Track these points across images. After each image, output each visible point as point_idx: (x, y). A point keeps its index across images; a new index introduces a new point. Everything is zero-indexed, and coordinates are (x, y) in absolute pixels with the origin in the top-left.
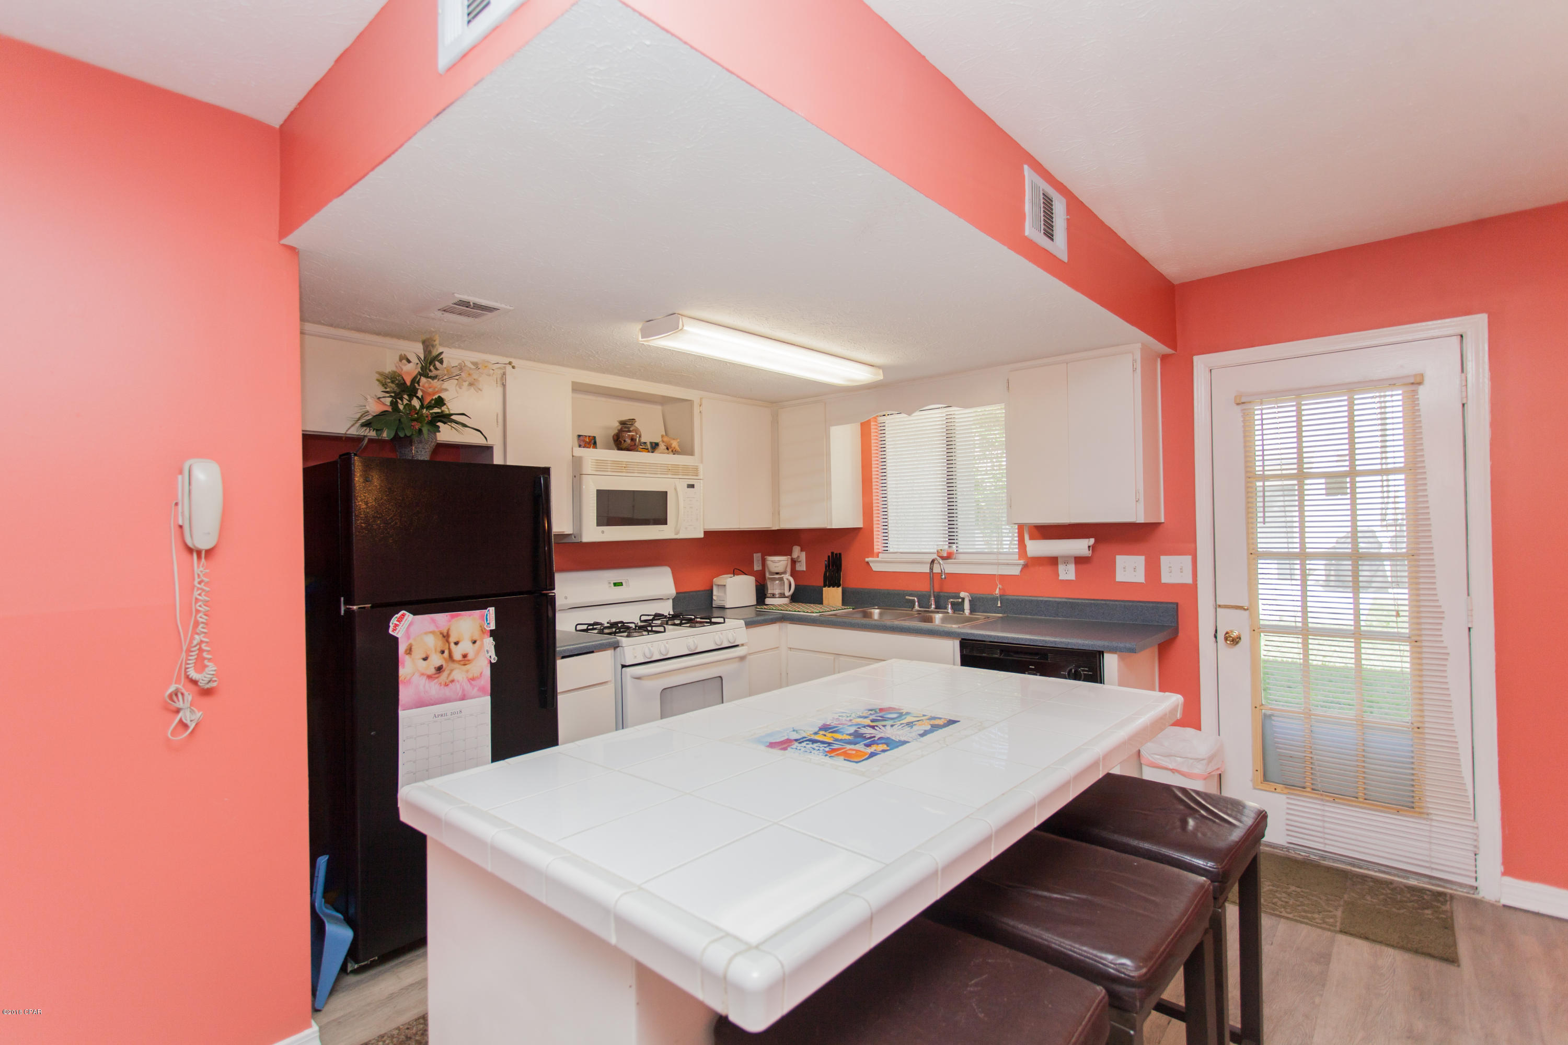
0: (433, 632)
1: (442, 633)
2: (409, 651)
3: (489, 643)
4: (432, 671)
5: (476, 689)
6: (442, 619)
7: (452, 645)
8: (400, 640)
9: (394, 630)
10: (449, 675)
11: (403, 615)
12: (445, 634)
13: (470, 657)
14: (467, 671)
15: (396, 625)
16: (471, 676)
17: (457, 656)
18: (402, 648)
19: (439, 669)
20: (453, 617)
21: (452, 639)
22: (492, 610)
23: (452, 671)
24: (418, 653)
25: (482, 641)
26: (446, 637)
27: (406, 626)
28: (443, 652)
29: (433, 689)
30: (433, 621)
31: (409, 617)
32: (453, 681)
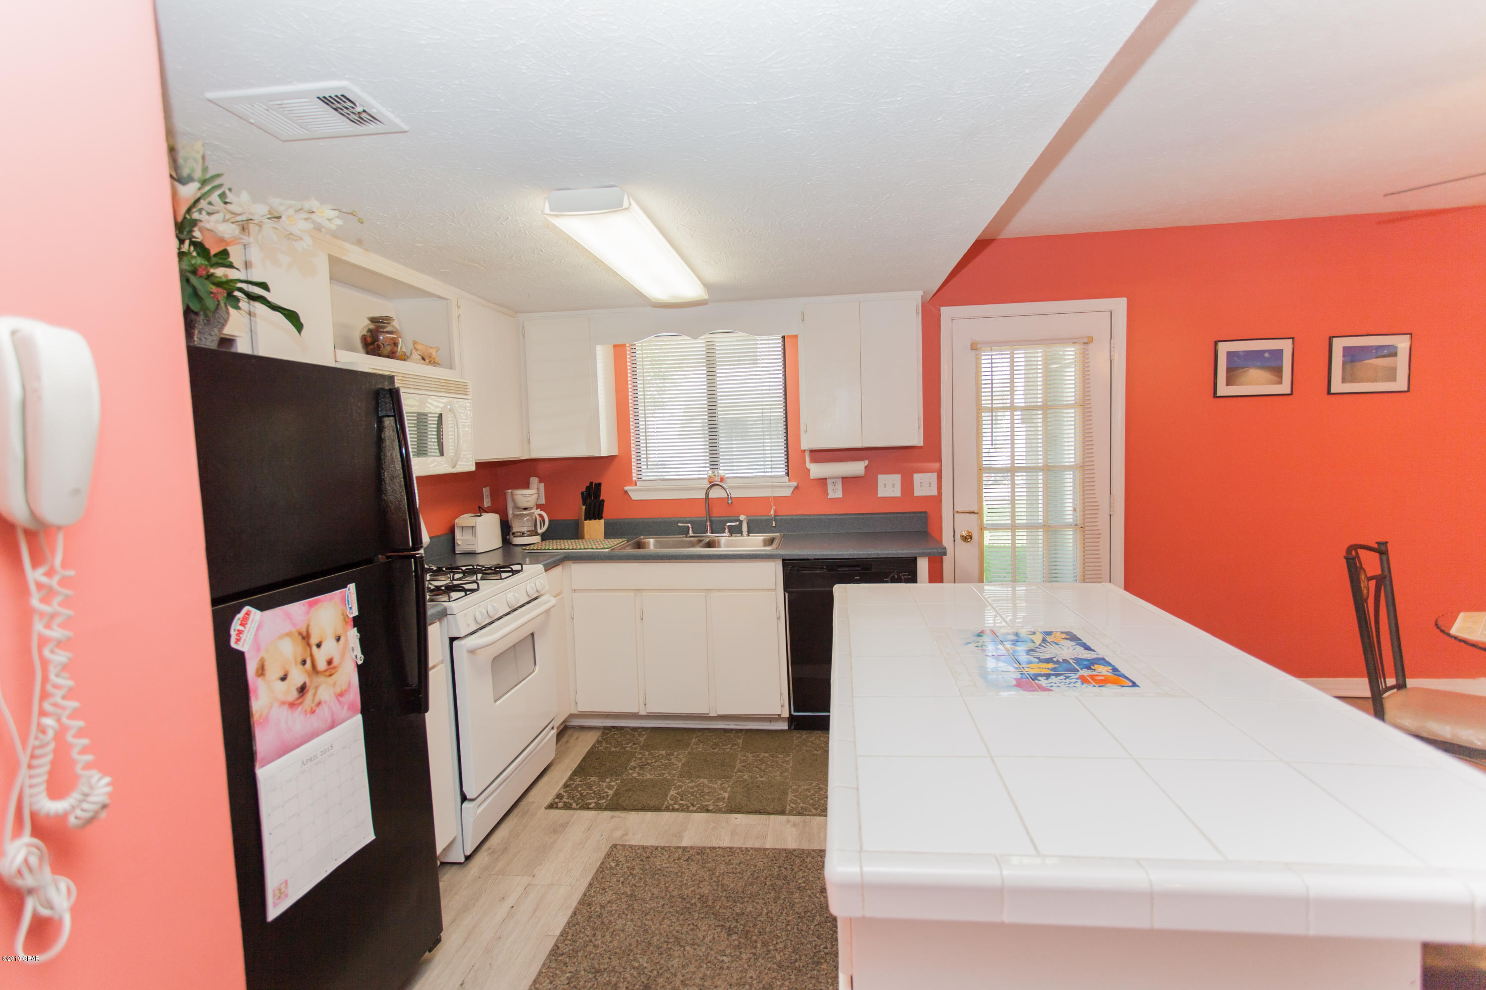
0: (289, 634)
1: (300, 634)
2: (261, 671)
3: (353, 636)
4: (294, 694)
5: (346, 707)
6: (297, 609)
7: (314, 648)
8: (247, 656)
9: (238, 640)
10: (315, 694)
11: (248, 614)
12: (305, 634)
13: (336, 662)
14: (334, 684)
15: (240, 632)
16: (338, 690)
17: (322, 665)
18: (251, 668)
19: (302, 689)
20: (311, 605)
21: (314, 641)
22: (352, 587)
23: (317, 688)
24: (273, 673)
25: (346, 636)
26: (305, 637)
27: (253, 631)
28: (304, 662)
29: (298, 722)
30: (288, 616)
31: (256, 615)
32: (319, 704)
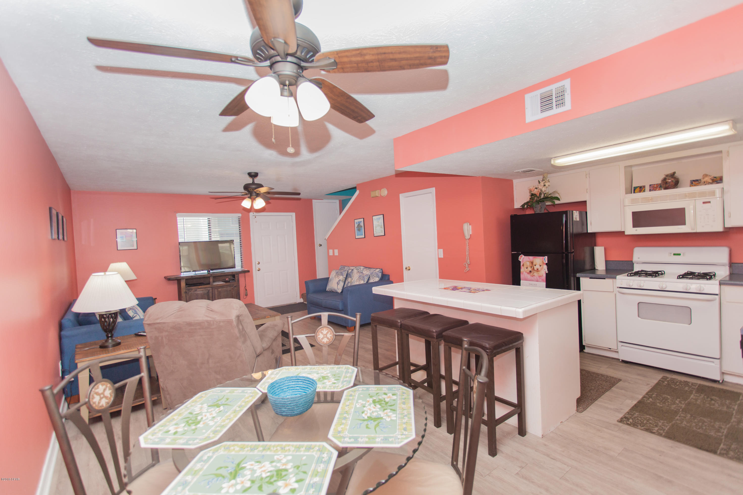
0: (529, 261)
1: (531, 262)
2: (523, 265)
3: (545, 267)
4: (528, 272)
5: (541, 280)
6: (531, 258)
7: (534, 266)
8: (521, 262)
9: (520, 259)
10: (533, 274)
11: (522, 256)
12: (532, 261)
13: (539, 270)
14: (538, 274)
15: (520, 258)
16: (539, 275)
17: (535, 269)
18: (521, 264)
19: (530, 271)
20: (534, 258)
21: (534, 264)
22: (546, 257)
23: (534, 273)
24: (525, 266)
25: (543, 266)
26: (532, 263)
27: (522, 258)
28: (531, 267)
29: (529, 276)
30: (529, 258)
31: (523, 256)
32: (534, 276)
